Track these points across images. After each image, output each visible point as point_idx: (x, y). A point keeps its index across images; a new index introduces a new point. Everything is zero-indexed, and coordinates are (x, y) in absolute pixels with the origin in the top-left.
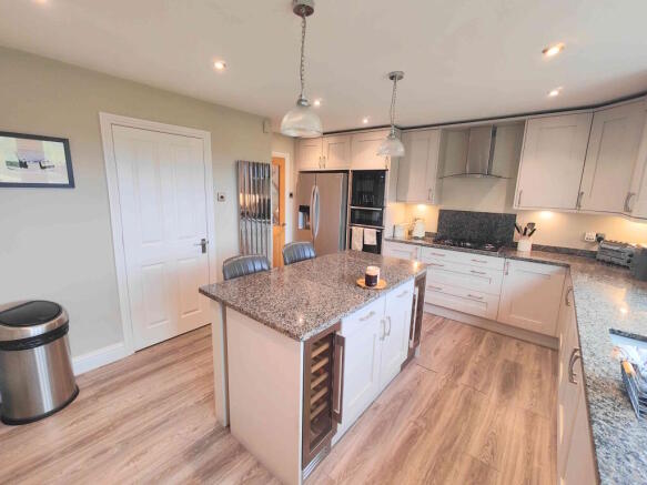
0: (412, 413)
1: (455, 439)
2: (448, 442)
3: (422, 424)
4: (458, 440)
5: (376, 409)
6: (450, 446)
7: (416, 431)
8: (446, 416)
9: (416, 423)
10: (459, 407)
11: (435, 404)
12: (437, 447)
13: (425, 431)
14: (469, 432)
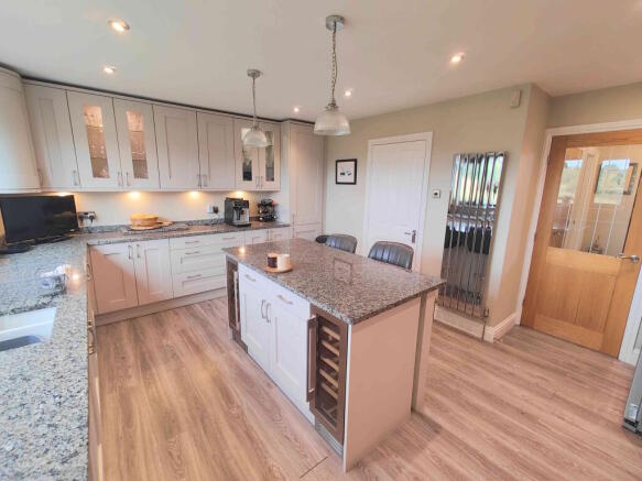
0: (249, 409)
1: (205, 432)
2: (206, 421)
3: (235, 411)
4: (203, 432)
5: (269, 385)
6: (202, 420)
7: (232, 403)
8: (231, 440)
9: (238, 407)
10: (232, 462)
11: (250, 438)
12: (209, 410)
13: (226, 409)
14: (201, 447)
